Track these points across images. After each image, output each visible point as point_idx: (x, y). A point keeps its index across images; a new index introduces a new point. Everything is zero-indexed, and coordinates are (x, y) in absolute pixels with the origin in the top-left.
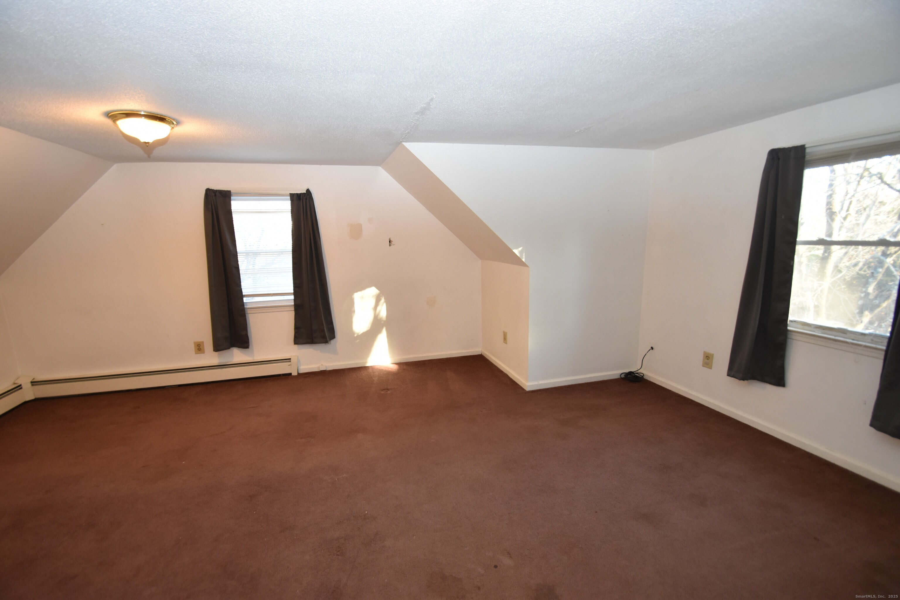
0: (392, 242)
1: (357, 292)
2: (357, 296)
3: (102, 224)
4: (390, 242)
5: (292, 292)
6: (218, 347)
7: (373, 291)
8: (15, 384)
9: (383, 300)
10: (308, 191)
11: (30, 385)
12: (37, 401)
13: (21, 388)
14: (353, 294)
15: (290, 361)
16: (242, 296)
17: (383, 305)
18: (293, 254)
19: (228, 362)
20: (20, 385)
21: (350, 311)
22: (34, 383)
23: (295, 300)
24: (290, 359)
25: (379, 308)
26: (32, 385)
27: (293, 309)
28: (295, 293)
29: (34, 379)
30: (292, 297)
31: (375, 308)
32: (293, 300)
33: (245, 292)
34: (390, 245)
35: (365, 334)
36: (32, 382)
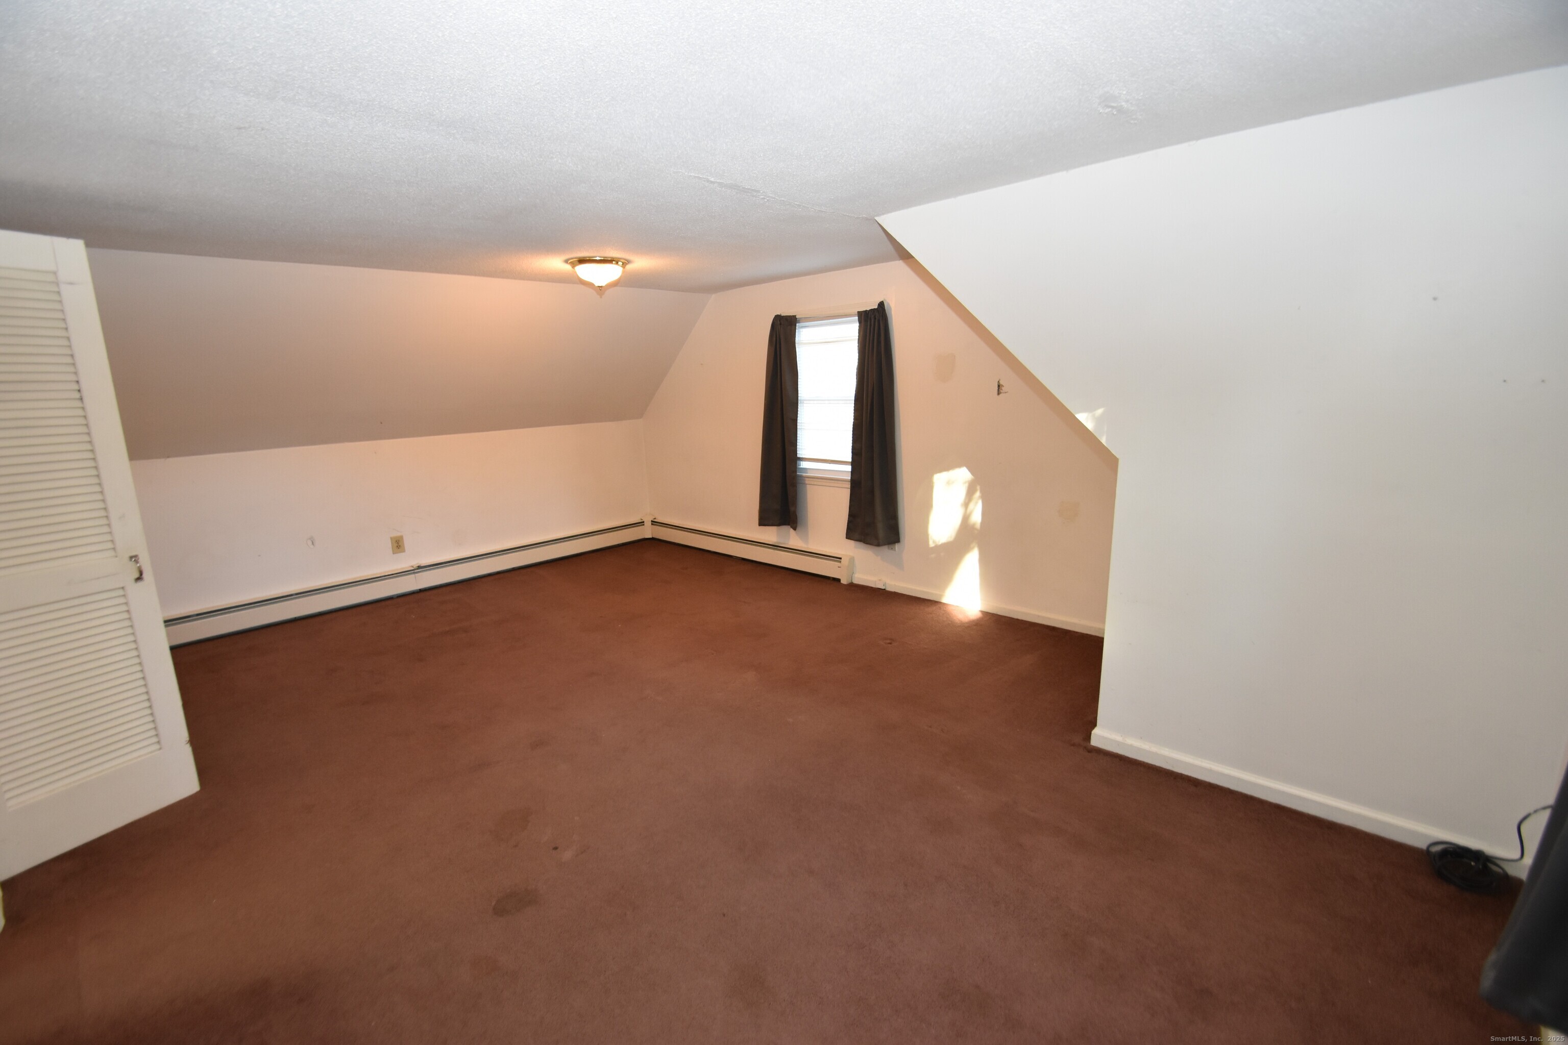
0: (1003, 388)
1: (940, 471)
2: (940, 480)
3: (702, 364)
4: (999, 386)
5: (850, 460)
6: (764, 520)
7: (962, 475)
8: (642, 519)
9: (978, 494)
10: (881, 305)
11: (650, 523)
12: (653, 539)
13: (644, 525)
14: (932, 475)
15: (840, 562)
16: (796, 459)
17: (977, 503)
18: (855, 404)
19: (782, 544)
20: (643, 522)
21: (927, 506)
22: (654, 523)
23: (852, 472)
24: (841, 558)
25: (971, 506)
26: (652, 524)
27: (849, 486)
28: (854, 463)
29: (655, 518)
30: (849, 468)
31: (966, 504)
32: (850, 473)
33: (801, 453)
34: (999, 394)
35: (946, 547)
36: (652, 521)
